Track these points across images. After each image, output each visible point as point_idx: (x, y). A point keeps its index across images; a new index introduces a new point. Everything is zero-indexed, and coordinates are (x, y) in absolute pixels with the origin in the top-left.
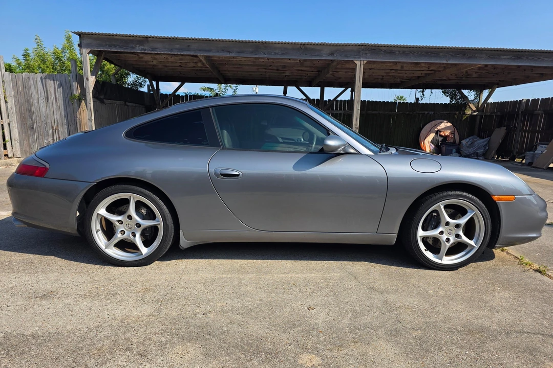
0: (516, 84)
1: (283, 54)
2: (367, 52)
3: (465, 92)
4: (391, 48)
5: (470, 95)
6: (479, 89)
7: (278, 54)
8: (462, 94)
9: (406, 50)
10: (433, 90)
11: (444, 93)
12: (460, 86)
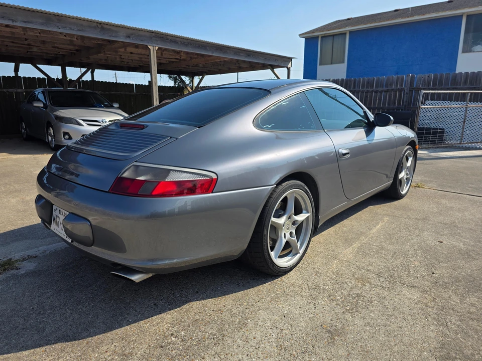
0: (221, 73)
1: (79, 30)
2: (157, 39)
3: (183, 77)
4: (175, 38)
5: (186, 79)
6: (192, 76)
7: (74, 30)
8: (181, 79)
9: (185, 41)
10: (162, 75)
11: (170, 77)
12: (180, 73)
